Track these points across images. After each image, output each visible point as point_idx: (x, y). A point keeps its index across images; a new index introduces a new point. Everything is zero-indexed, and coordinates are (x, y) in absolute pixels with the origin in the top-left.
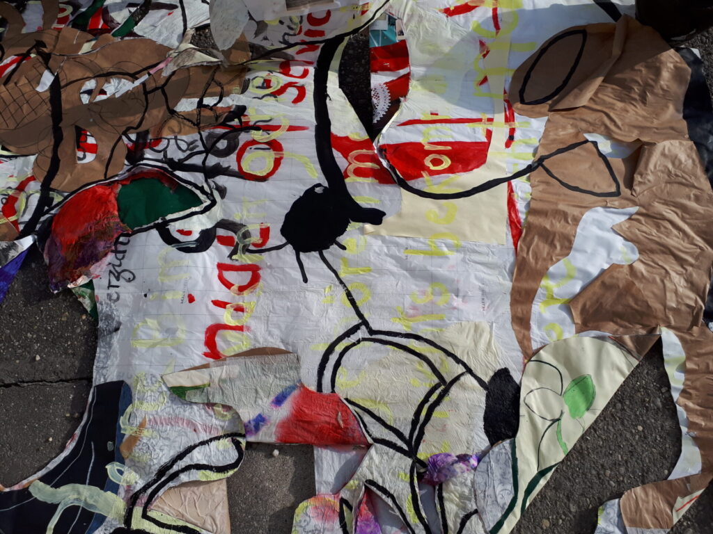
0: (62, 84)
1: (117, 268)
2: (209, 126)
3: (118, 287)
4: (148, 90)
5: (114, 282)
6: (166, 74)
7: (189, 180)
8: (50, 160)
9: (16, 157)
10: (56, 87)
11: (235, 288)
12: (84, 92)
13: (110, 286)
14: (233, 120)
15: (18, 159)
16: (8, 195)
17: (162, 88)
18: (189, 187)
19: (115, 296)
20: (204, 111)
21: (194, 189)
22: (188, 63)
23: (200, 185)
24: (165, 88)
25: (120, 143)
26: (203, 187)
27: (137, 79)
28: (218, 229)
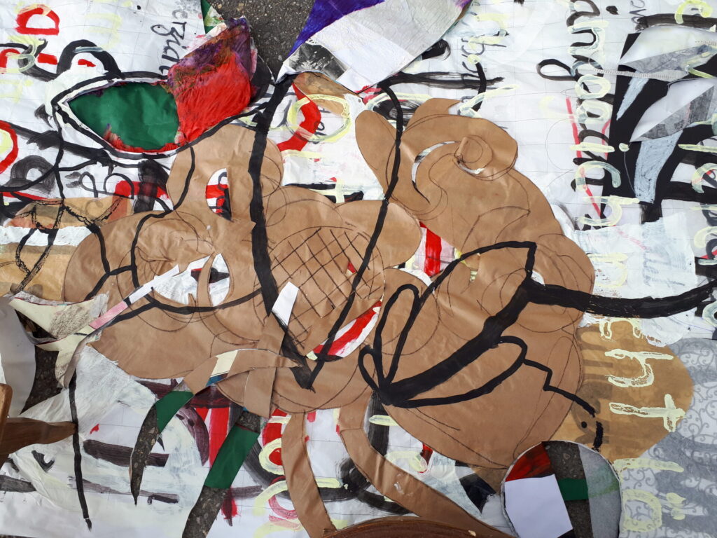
0: (259, 297)
1: (173, 39)
2: (47, 204)
3: (174, 23)
4: (130, 273)
5: (179, 28)
6: (102, 298)
7: (83, 135)
8: (262, 172)
9: (314, 186)
10: (270, 293)
11: (46, 12)
12: (224, 276)
13: (184, 24)
14: (11, 204)
15: (310, 183)
16: (316, 134)
17: (108, 273)
18: (84, 126)
19: (178, 15)
20: (51, 225)
21: (79, 122)
22: (64, 308)
23: (69, 125)
24: (104, 273)
25: (176, 201)
26: (65, 122)
27: (147, 297)
28: (55, 72)
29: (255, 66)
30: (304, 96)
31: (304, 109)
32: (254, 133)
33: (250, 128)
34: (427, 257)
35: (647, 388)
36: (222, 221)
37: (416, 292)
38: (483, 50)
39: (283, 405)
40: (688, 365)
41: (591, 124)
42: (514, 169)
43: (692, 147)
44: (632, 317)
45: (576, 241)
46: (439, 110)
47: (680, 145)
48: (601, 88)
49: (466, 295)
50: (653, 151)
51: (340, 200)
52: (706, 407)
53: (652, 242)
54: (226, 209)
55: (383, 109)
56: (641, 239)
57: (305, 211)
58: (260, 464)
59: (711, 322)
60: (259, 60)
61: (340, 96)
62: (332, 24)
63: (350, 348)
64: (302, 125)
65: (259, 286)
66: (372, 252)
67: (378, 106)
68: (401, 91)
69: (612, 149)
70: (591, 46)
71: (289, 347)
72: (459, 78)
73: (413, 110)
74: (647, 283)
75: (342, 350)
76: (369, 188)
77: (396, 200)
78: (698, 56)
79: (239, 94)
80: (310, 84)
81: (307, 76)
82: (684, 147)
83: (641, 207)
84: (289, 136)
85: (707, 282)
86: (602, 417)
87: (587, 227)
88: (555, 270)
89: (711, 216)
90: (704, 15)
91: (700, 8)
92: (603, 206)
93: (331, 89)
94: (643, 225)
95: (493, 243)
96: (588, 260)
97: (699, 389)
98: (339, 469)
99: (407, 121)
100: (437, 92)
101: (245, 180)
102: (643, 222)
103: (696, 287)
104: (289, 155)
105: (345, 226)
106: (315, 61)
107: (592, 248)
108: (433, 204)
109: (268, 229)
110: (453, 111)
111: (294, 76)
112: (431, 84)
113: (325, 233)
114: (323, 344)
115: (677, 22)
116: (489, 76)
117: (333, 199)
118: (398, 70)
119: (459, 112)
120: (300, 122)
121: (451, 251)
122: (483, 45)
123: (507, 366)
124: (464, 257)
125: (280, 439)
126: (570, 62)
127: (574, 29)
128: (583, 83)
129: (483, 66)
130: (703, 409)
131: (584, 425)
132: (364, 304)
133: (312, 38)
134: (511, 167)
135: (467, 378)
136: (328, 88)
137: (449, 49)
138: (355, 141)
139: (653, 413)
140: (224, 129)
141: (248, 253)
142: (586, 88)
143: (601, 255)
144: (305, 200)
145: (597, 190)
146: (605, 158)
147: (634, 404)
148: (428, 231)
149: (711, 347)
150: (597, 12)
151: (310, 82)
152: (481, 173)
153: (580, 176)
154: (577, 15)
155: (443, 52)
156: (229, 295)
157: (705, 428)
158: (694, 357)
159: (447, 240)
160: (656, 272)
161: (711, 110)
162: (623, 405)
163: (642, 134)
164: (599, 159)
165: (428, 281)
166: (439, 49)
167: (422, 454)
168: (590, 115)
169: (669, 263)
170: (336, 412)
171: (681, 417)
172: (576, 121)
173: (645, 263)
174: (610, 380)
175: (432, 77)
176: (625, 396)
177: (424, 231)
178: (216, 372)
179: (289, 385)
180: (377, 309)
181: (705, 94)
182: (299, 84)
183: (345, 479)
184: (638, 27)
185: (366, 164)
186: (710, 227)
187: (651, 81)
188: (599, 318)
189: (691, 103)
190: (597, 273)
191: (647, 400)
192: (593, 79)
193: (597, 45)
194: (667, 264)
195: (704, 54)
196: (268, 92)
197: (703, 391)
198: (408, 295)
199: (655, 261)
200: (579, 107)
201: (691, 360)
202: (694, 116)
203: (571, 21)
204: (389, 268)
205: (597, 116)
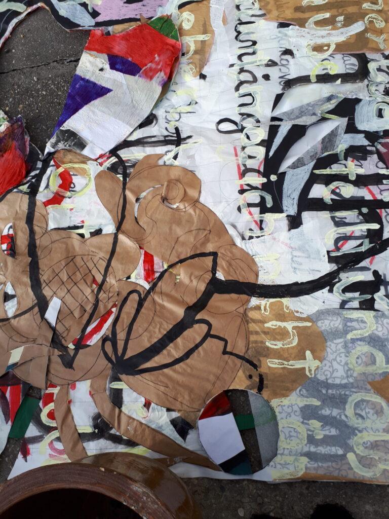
0: (36, 309)
8: (34, 223)
9: (70, 228)
10: (42, 305)
12: (13, 297)
15: (67, 226)
16: (70, 191)
29: (28, 149)
30: (60, 166)
31: (61, 175)
32: (28, 196)
33: (25, 193)
34: (145, 270)
35: (293, 348)
36: (10, 259)
37: (140, 295)
38: (180, 117)
39: (55, 380)
40: (323, 328)
41: (250, 164)
42: (199, 202)
43: (323, 172)
44: (284, 297)
45: (244, 248)
46: (151, 163)
47: (314, 171)
48: (258, 136)
49: (173, 293)
50: (294, 178)
51: (87, 236)
52: (336, 357)
53: (296, 243)
54: (12, 251)
55: (113, 168)
56: (288, 241)
57: (64, 246)
58: (41, 421)
59: (339, 296)
60: (30, 145)
61: (84, 162)
62: (77, 113)
63: (96, 338)
64: (60, 186)
65: (36, 301)
66: (108, 270)
67: (110, 166)
68: (125, 154)
69: (265, 180)
70: (251, 106)
71: (56, 341)
72: (162, 139)
73: (133, 166)
74: (295, 272)
75: (90, 340)
76: (106, 225)
77: (123, 233)
78: (328, 103)
79: (18, 170)
80: (64, 157)
81: (62, 152)
82: (317, 172)
83: (288, 219)
84: (51, 196)
85: (336, 268)
86: (263, 370)
87: (251, 238)
88: (231, 270)
89: (337, 219)
90: (332, 73)
91: (329, 67)
92: (261, 221)
93: (79, 159)
94: (290, 232)
95: (189, 255)
96: (253, 260)
97: (330, 345)
98: (91, 420)
99: (130, 174)
100: (150, 150)
101: (24, 229)
102: (289, 230)
103: (328, 272)
104: (51, 209)
105: (91, 253)
106: (66, 141)
107: (255, 251)
108: (148, 232)
109: (40, 261)
110: (161, 162)
111: (54, 153)
112: (145, 145)
113: (78, 260)
114: (78, 337)
115: (312, 81)
116: (183, 135)
117: (82, 236)
118: (123, 139)
119: (165, 162)
120: (58, 185)
121: (161, 264)
122: (180, 113)
123: (198, 339)
124: (170, 267)
125: (53, 403)
126: (237, 119)
127: (239, 94)
128: (246, 134)
129: (180, 129)
130: (334, 359)
131: (250, 377)
132: (105, 306)
133: (64, 125)
134: (197, 201)
135: (174, 351)
136: (76, 158)
137: (157, 120)
138: (95, 193)
139: (298, 365)
140: (9, 196)
141: (27, 280)
142: (248, 138)
143: (261, 256)
144: (64, 238)
145: (256, 211)
146: (260, 187)
147: (284, 359)
148: (145, 251)
149: (338, 314)
150: (255, 80)
151: (65, 155)
152: (178, 207)
153: (243, 202)
154: (241, 83)
155: (152, 122)
156: (17, 309)
157: (335, 372)
158: (327, 322)
159: (158, 256)
160: (301, 264)
161: (337, 142)
162: (277, 361)
163: (286, 167)
164: (256, 188)
165: (147, 286)
166: (150, 120)
167: (145, 406)
168: (250, 157)
169: (309, 257)
170: (88, 382)
171: (318, 366)
172: (240, 162)
173: (292, 258)
174: (268, 344)
175: (145, 140)
176: (278, 354)
177: (143, 252)
178: (12, 361)
179: (58, 366)
180: (114, 310)
181: (332, 132)
182: (57, 158)
183: (95, 426)
184: (283, 89)
185: (104, 208)
186: (336, 229)
187: (294, 126)
188: (261, 300)
189: (323, 139)
190: (260, 269)
191: (293, 356)
192: (253, 129)
193: (255, 104)
194: (307, 257)
195: (332, 102)
196: (37, 166)
197: (333, 346)
198: (135, 297)
199: (299, 257)
200: (243, 152)
201: (325, 325)
202: (325, 149)
203: (237, 88)
204: (120, 280)
205: (254, 157)
